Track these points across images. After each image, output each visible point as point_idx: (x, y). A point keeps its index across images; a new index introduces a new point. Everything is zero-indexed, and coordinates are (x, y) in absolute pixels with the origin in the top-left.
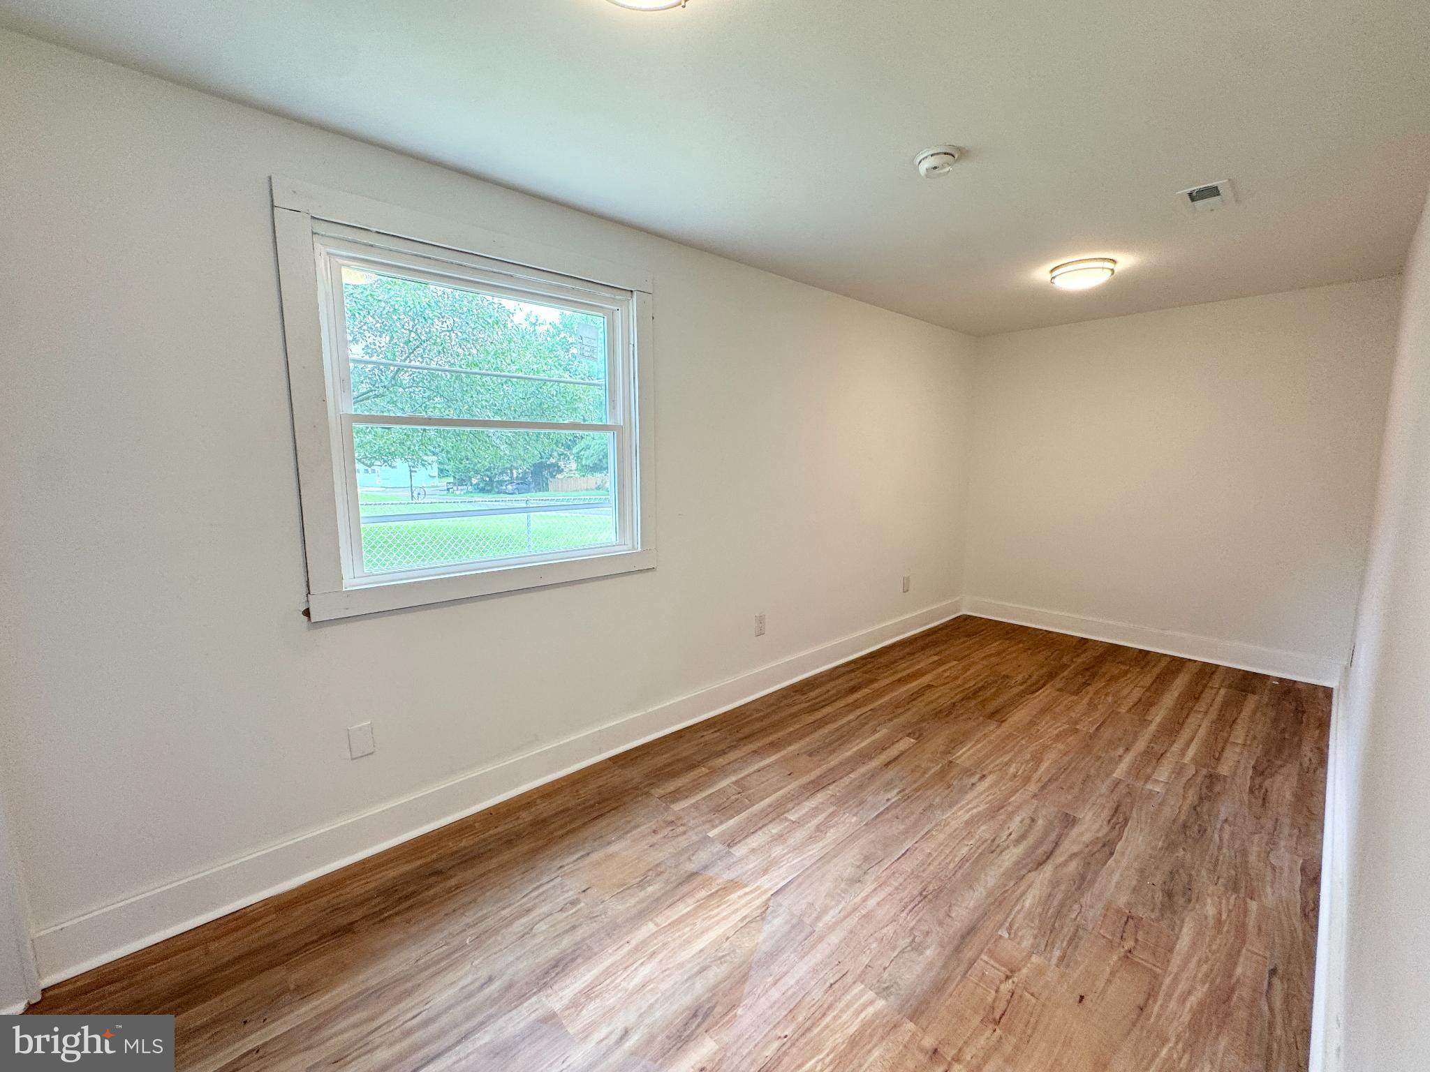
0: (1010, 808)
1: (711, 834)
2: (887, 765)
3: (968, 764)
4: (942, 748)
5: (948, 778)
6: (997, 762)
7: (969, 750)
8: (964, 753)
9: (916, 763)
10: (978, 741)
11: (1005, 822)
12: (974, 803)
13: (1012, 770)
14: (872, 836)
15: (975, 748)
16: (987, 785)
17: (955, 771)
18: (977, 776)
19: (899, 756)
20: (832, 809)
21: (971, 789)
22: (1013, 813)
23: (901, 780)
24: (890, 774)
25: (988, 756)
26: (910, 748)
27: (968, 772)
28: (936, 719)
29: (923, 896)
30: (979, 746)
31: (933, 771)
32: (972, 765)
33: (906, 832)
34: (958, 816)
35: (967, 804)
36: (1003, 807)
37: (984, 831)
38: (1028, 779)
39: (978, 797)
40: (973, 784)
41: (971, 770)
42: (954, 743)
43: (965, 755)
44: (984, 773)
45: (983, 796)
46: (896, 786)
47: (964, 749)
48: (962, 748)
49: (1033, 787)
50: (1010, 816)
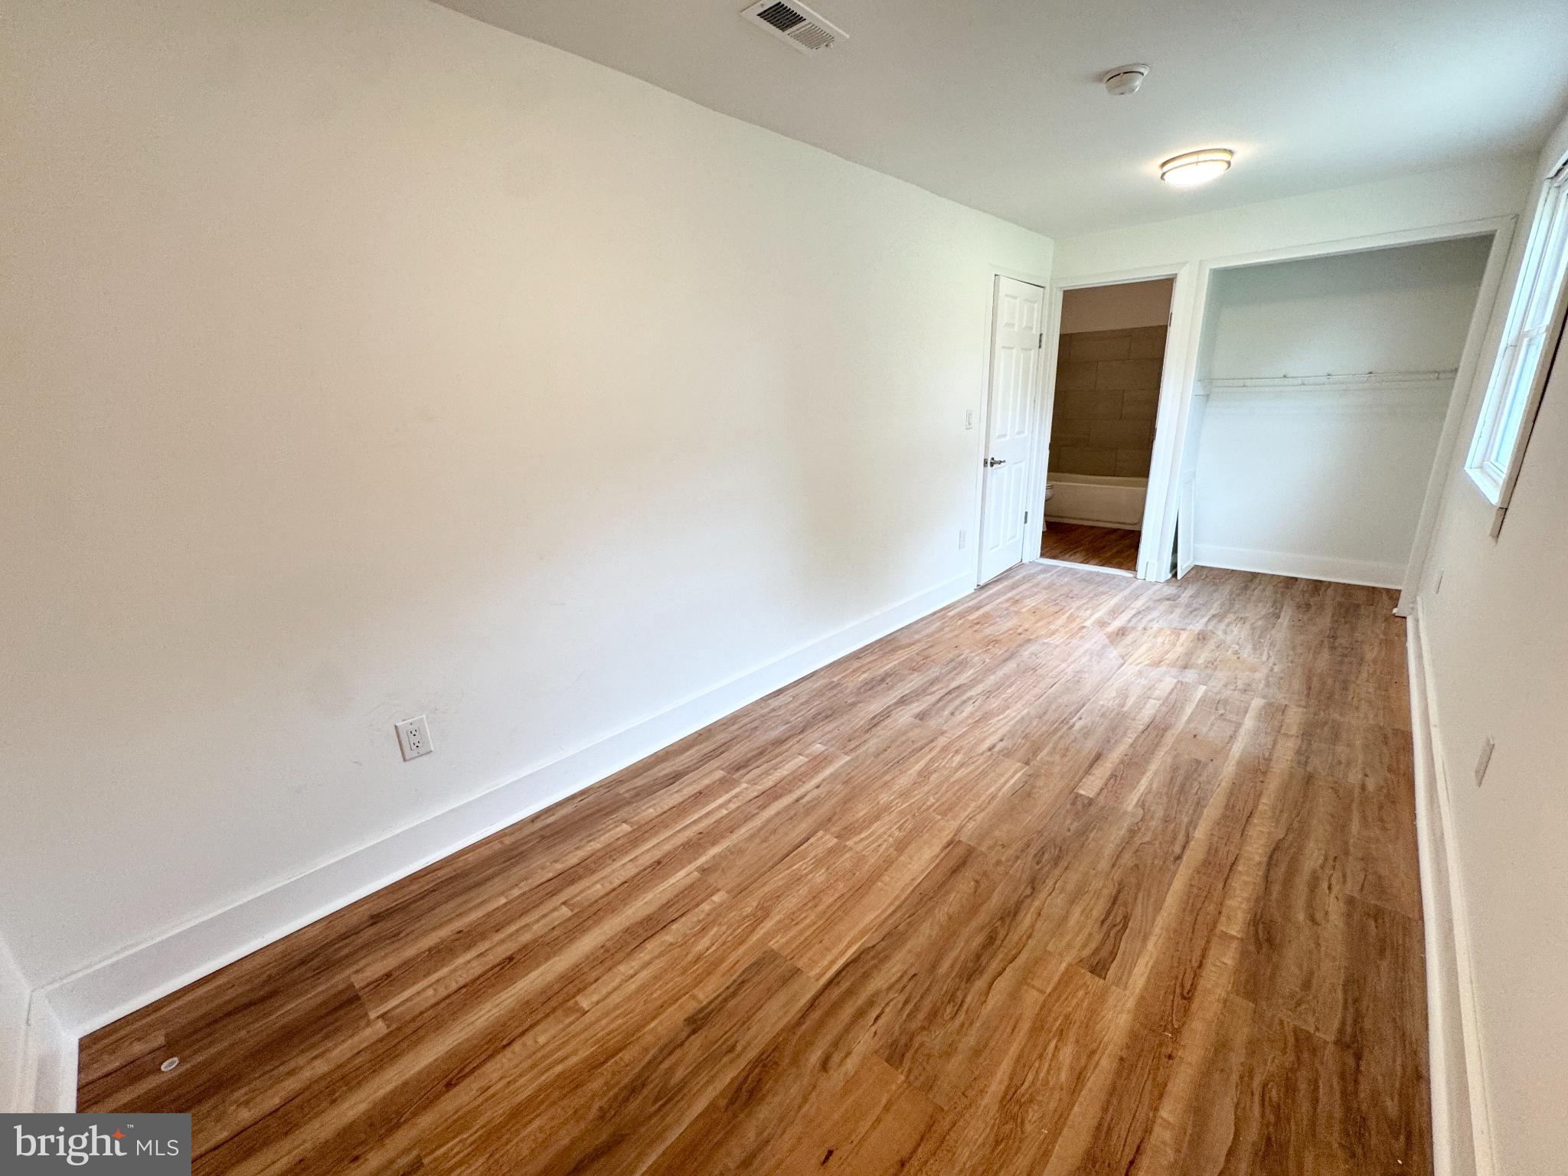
0: (970, 721)
1: (1203, 688)
2: (1098, 757)
3: (1007, 763)
4: (1040, 783)
5: (1028, 745)
6: (972, 767)
7: (1006, 782)
8: (1012, 777)
9: (1066, 759)
10: (994, 797)
11: (977, 711)
12: (1002, 723)
13: (958, 758)
14: (1080, 693)
15: (998, 784)
16: (988, 741)
17: (1021, 753)
18: (996, 749)
19: (1091, 766)
20: (1126, 709)
21: (1005, 736)
22: (968, 718)
23: (1076, 738)
24: (1090, 746)
25: (984, 774)
26: (1080, 780)
27: (1008, 754)
28: (1058, 840)
29: (1035, 670)
30: (993, 789)
31: (1045, 751)
32: (1003, 761)
33: (1055, 698)
34: (1015, 713)
35: (1007, 722)
36: (976, 722)
37: (994, 703)
38: (945, 749)
39: (997, 731)
40: (1001, 740)
41: (1003, 756)
42: (1025, 793)
43: (1012, 775)
44: (989, 753)
45: (992, 730)
46: (1079, 732)
47: (1012, 781)
48: (1015, 783)
49: (942, 741)
50: (972, 714)
